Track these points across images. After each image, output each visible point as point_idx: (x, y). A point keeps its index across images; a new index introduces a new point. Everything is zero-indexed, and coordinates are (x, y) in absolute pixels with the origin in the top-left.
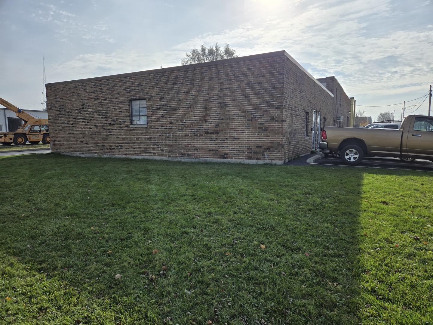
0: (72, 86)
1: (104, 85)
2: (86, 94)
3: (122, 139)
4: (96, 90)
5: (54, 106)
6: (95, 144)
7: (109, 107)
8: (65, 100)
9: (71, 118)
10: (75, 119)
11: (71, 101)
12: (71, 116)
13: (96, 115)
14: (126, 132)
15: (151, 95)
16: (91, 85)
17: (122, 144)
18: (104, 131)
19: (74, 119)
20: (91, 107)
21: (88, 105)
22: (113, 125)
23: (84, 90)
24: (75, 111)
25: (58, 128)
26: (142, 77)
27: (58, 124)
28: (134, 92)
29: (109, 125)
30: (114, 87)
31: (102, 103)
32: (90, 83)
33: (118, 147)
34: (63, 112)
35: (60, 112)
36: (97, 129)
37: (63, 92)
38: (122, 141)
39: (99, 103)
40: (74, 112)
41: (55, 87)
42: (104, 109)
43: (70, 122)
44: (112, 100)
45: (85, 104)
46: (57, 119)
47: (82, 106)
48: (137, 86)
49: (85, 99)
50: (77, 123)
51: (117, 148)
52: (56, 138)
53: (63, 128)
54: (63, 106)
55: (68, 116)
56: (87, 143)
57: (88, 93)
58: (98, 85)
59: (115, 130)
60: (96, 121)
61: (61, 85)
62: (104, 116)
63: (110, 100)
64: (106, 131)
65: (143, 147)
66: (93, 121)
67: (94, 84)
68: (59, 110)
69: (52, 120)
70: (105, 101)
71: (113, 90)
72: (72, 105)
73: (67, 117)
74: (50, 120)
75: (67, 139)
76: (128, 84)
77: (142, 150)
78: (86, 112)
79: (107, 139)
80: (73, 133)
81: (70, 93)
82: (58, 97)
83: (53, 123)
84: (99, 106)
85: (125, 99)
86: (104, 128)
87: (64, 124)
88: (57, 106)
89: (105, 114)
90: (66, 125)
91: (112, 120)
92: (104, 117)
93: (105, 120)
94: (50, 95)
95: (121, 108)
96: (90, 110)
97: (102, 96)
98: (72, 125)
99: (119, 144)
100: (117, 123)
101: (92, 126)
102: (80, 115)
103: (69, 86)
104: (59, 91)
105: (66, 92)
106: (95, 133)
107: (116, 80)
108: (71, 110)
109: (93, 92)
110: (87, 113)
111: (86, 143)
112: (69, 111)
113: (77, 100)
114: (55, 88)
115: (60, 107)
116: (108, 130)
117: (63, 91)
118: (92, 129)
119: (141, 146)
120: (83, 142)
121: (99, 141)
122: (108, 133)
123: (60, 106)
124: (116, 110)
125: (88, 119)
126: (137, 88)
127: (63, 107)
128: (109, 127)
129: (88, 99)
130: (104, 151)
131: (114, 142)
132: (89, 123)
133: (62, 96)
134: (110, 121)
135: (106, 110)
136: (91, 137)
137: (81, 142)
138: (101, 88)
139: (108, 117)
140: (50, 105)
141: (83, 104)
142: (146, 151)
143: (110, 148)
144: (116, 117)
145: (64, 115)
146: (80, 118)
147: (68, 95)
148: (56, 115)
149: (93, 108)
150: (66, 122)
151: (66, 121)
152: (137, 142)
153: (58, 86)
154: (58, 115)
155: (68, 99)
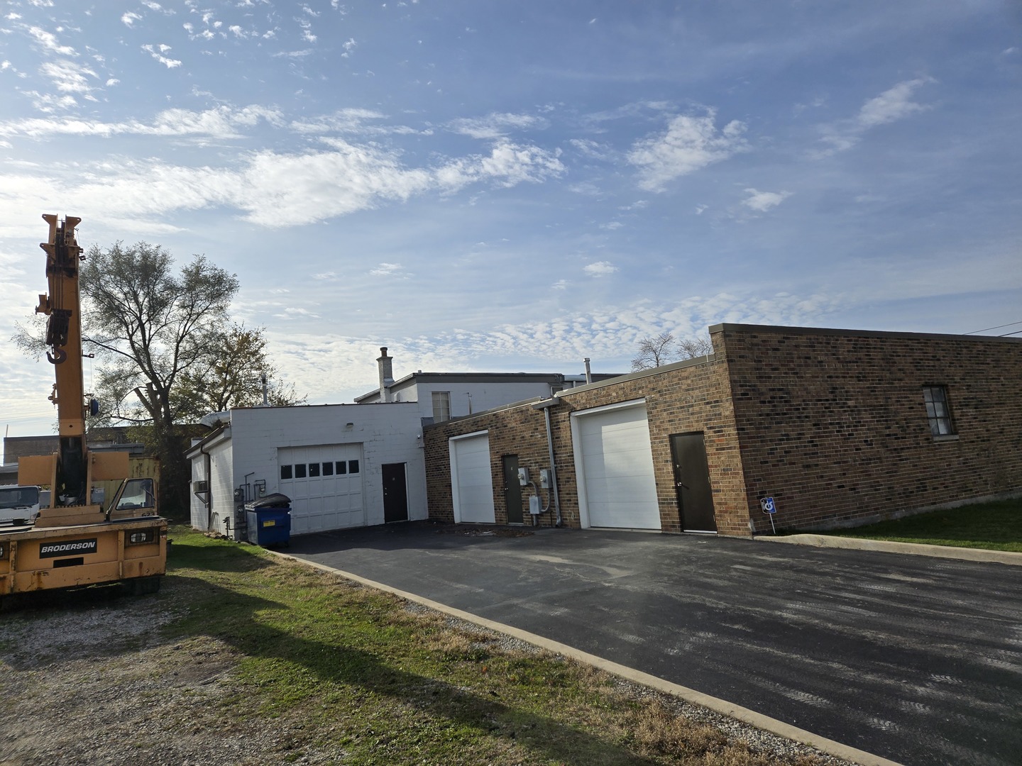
0: (803, 340)
1: (875, 348)
2: (839, 366)
3: (924, 468)
4: (860, 359)
5: (753, 390)
6: (871, 486)
7: (889, 398)
8: (786, 373)
9: (808, 425)
10: (818, 425)
11: (802, 377)
12: (806, 417)
13: (866, 417)
14: (928, 453)
15: (954, 379)
16: (848, 344)
17: (925, 479)
18: (888, 454)
19: (814, 425)
20: (852, 396)
21: (846, 392)
22: (902, 438)
23: (834, 355)
24: (815, 405)
25: (772, 450)
26: (937, 343)
27: (771, 441)
28: (929, 370)
29: (896, 439)
30: (893, 356)
31: (875, 387)
32: (843, 340)
33: (919, 487)
34: (783, 408)
35: (774, 406)
36: (872, 448)
37: (778, 353)
38: (924, 472)
39: (868, 388)
40: (812, 409)
41: (755, 337)
42: (880, 402)
43: (803, 434)
44: (892, 383)
45: (837, 388)
46: (766, 428)
47: (832, 392)
48: (931, 360)
49: (837, 377)
50: (823, 437)
51: (917, 491)
52: (768, 483)
53: (786, 452)
54: (780, 390)
55: (799, 417)
56: (854, 489)
57: (842, 362)
58: (861, 348)
59: (908, 448)
60: (868, 429)
61: (774, 335)
62: (883, 417)
63: (888, 383)
64: (892, 453)
65: (960, 481)
66: (861, 430)
67: (854, 344)
68: (769, 402)
69: (751, 430)
70: (880, 384)
71: (892, 363)
72: (806, 389)
73: (794, 422)
74: (743, 429)
75: (800, 484)
76: (917, 355)
77: (959, 488)
78: (842, 407)
79: (896, 472)
80: (817, 465)
81: (799, 358)
82: (766, 365)
83: (754, 437)
84: (869, 395)
85: (915, 383)
86: (887, 447)
87: (787, 439)
88: (763, 389)
89: (884, 413)
90: (794, 443)
91: (899, 427)
92: (884, 421)
93: (886, 428)
94: (740, 357)
95: (911, 401)
96: (851, 403)
97: (872, 373)
98: (812, 442)
99: (919, 480)
100: (910, 434)
101: (861, 442)
102: (830, 416)
103: (794, 339)
104: (768, 349)
105: (787, 354)
106: (870, 459)
107: (896, 342)
108: (804, 401)
109: (854, 362)
110: (845, 411)
111: (851, 489)
112: (799, 405)
113: (818, 377)
114: (755, 340)
115: (771, 393)
116: (895, 449)
117: (777, 349)
118: (860, 449)
119: (955, 479)
120: (843, 486)
121: (881, 478)
122: (896, 457)
123: (773, 390)
124: (904, 405)
125: (848, 427)
126: (932, 363)
127: (780, 394)
128: (895, 444)
129: (844, 377)
130: (894, 502)
131: (909, 478)
132: (853, 435)
133: (776, 364)
134: (894, 429)
135: (885, 405)
136: (862, 472)
137: (839, 487)
138: (870, 355)
139: (891, 420)
140: (741, 386)
141: (834, 388)
142: (964, 489)
143: (904, 493)
144: (905, 420)
145: (785, 414)
146: (831, 424)
147: (793, 362)
148: (760, 415)
149: (857, 399)
150: (793, 434)
151: (793, 430)
152: (949, 472)
153: (764, 336)
154: (768, 415)
155: (794, 373)
